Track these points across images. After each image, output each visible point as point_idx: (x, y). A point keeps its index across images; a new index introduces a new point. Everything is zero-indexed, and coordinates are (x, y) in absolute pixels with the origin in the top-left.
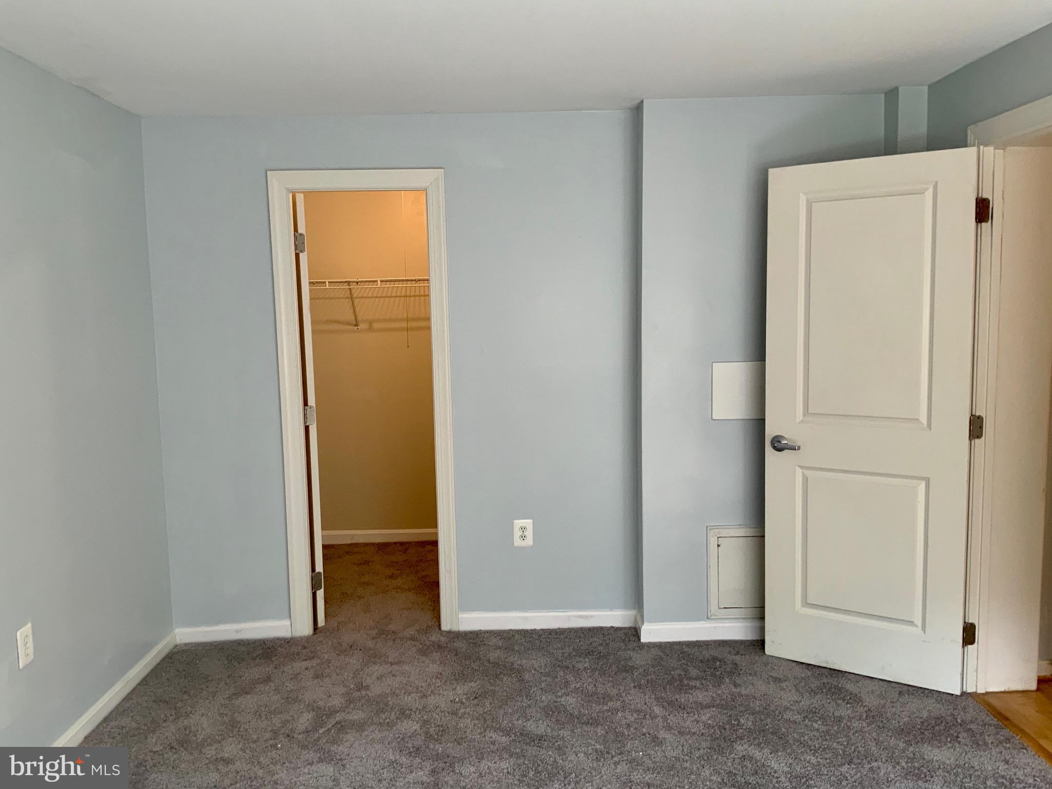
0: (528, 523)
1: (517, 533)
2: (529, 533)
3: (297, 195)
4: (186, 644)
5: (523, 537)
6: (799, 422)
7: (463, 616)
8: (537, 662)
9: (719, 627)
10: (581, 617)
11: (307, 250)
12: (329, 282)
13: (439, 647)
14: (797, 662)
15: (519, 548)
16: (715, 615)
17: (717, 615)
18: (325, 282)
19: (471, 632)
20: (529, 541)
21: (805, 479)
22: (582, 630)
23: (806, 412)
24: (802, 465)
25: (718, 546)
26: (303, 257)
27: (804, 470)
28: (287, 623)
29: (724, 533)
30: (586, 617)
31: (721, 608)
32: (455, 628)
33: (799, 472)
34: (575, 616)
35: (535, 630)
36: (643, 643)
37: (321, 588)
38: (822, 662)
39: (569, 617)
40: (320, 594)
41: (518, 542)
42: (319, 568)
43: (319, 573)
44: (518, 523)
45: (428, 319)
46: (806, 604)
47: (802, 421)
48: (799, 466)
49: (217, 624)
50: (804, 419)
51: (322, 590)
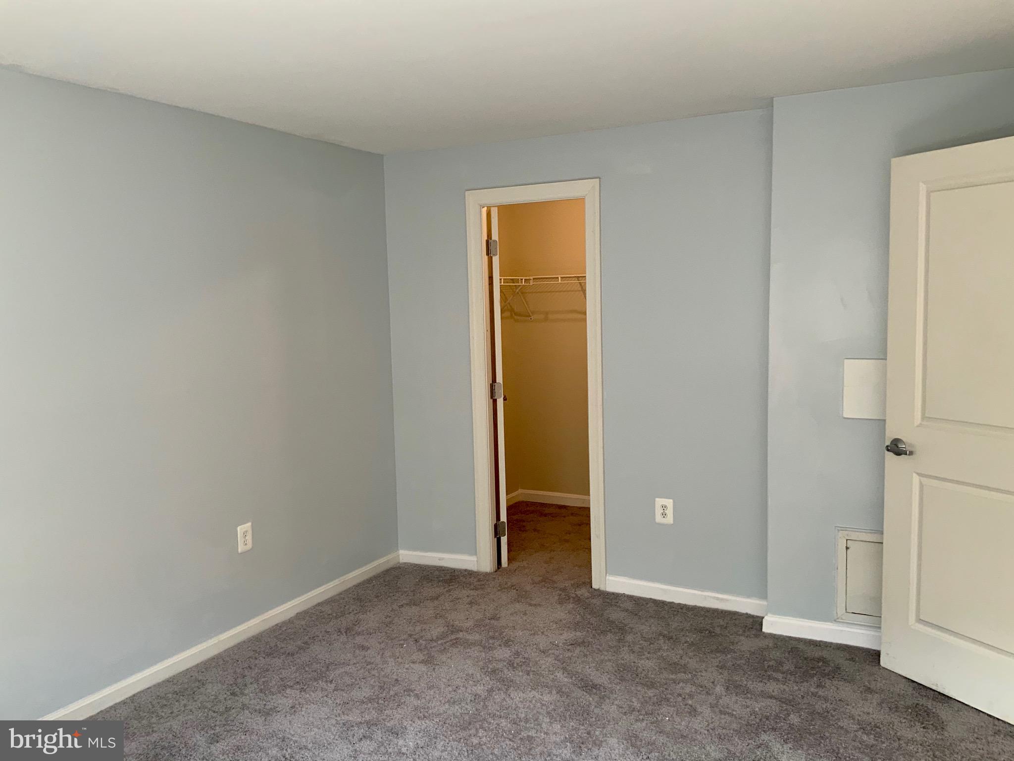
0: (669, 503)
1: (658, 511)
2: (670, 512)
3: (492, 209)
4: (405, 563)
5: (664, 515)
6: (918, 426)
7: (610, 578)
8: (648, 628)
9: (845, 631)
10: (718, 599)
11: (499, 254)
12: (561, 278)
13: (578, 600)
14: (909, 679)
15: (659, 524)
16: (842, 619)
17: (844, 618)
18: (558, 278)
19: (613, 594)
20: (670, 519)
21: (921, 485)
22: (715, 611)
23: (924, 417)
24: (919, 472)
25: (847, 548)
26: (496, 260)
27: (921, 478)
28: (474, 558)
29: (854, 536)
30: (722, 600)
31: (849, 613)
32: (602, 588)
33: (916, 479)
34: (711, 597)
35: (673, 603)
36: (764, 633)
37: (505, 535)
38: (933, 684)
39: (705, 596)
40: (504, 540)
41: (659, 519)
42: (504, 518)
43: (503, 522)
44: (660, 502)
45: (585, 313)
46: (920, 621)
47: (920, 425)
48: (918, 474)
49: (427, 551)
50: (923, 423)
51: (506, 536)
